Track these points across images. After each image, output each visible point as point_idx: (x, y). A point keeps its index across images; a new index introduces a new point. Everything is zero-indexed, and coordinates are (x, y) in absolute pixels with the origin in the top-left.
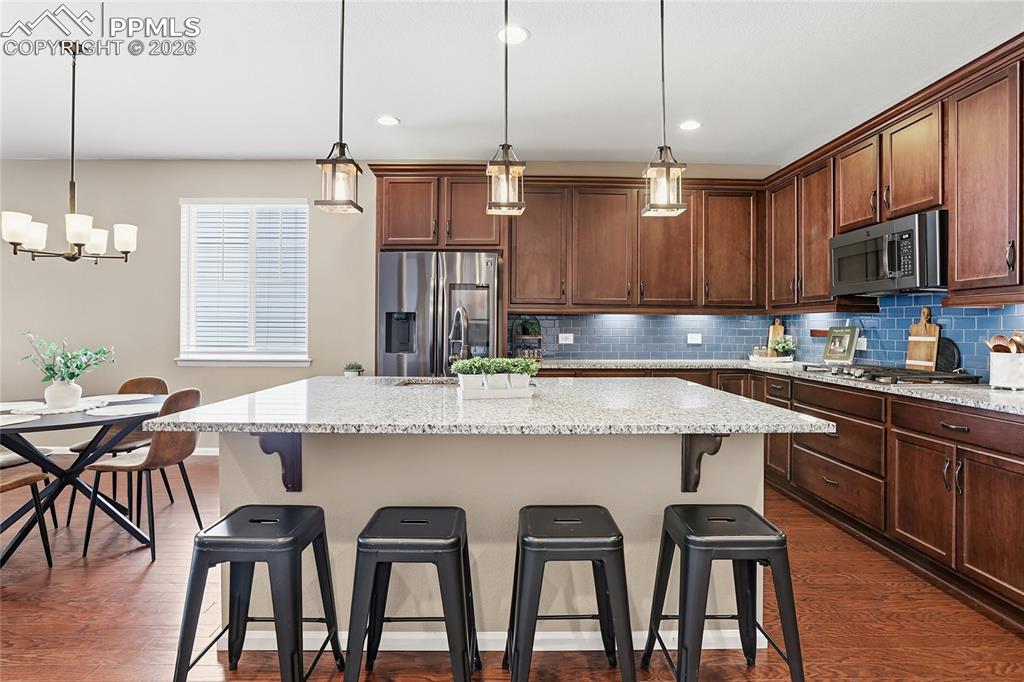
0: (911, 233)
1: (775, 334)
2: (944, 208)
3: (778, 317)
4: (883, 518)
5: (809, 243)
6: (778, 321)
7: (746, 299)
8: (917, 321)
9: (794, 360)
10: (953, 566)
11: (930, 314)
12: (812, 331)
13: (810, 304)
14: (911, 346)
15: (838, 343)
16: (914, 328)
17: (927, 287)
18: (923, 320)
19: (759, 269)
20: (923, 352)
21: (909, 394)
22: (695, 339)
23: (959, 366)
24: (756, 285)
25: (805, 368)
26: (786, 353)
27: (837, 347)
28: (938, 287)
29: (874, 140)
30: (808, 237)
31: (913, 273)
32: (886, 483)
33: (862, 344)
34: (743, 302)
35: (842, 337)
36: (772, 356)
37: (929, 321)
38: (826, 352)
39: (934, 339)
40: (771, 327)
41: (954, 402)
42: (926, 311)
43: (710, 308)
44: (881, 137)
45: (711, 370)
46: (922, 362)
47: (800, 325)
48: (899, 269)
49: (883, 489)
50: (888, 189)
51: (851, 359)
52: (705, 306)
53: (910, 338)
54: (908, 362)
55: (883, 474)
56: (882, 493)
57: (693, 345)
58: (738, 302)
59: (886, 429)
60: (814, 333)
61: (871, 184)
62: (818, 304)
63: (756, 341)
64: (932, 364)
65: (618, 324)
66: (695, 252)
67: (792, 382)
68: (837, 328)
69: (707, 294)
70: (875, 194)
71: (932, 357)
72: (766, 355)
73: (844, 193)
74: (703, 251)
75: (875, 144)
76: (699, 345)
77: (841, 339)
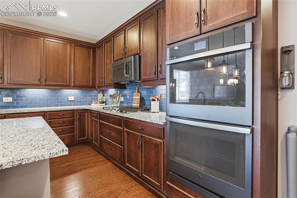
0: (131, 62)
1: (100, 96)
2: (140, 55)
3: (101, 90)
4: (123, 160)
5: (107, 65)
6: (101, 92)
7: (89, 84)
8: (135, 92)
9: (105, 105)
10: (140, 175)
11: (138, 89)
12: (110, 95)
13: (107, 86)
14: (134, 99)
15: (115, 99)
16: (135, 94)
17: (135, 80)
18: (137, 92)
19: (94, 74)
20: (137, 101)
21: (128, 117)
22: (71, 98)
23: (145, 106)
24: (92, 80)
25: (103, 108)
26: (103, 103)
27: (115, 100)
28: (138, 80)
29: (123, 32)
30: (107, 63)
31: (132, 76)
32: (124, 148)
33: (122, 99)
34: (88, 85)
35: (117, 97)
36: (99, 104)
37: (138, 92)
38: (112, 102)
39: (139, 97)
40: (99, 94)
41: (140, 119)
42: (137, 88)
43: (75, 87)
44: (125, 31)
45: (74, 110)
46: (136, 104)
47: (107, 93)
48: (129, 74)
49: (123, 150)
50: (126, 48)
51: (119, 104)
53: (134, 97)
54: (133, 105)
55: (123, 145)
56: (123, 152)
57: (71, 101)
58: (86, 85)
59: (123, 129)
60: (111, 96)
61: (122, 46)
62: (110, 86)
63: (94, 99)
64: (138, 105)
66: (70, 66)
67: (99, 113)
68: (115, 94)
69: (74, 82)
70: (123, 49)
71: (138, 103)
72: (97, 104)
73: (116, 49)
74: (72, 66)
75: (123, 33)
76: (73, 101)
77: (116, 97)
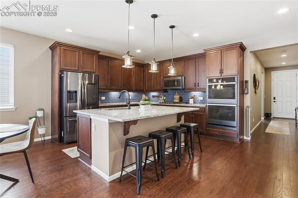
0: (180, 80)
1: (144, 96)
2: (185, 76)
7: (141, 89)
8: (176, 94)
13: (156, 90)
14: (175, 98)
16: (175, 95)
20: (177, 99)
23: (183, 101)
24: (143, 86)
25: (160, 102)
26: (147, 100)
31: (180, 86)
37: (178, 94)
39: (179, 97)
42: (177, 92)
46: (177, 101)
47: (149, 94)
51: (164, 101)
52: (134, 90)
54: (174, 101)
60: (153, 96)
64: (179, 101)
65: (114, 94)
68: (160, 95)
77: (161, 97)
